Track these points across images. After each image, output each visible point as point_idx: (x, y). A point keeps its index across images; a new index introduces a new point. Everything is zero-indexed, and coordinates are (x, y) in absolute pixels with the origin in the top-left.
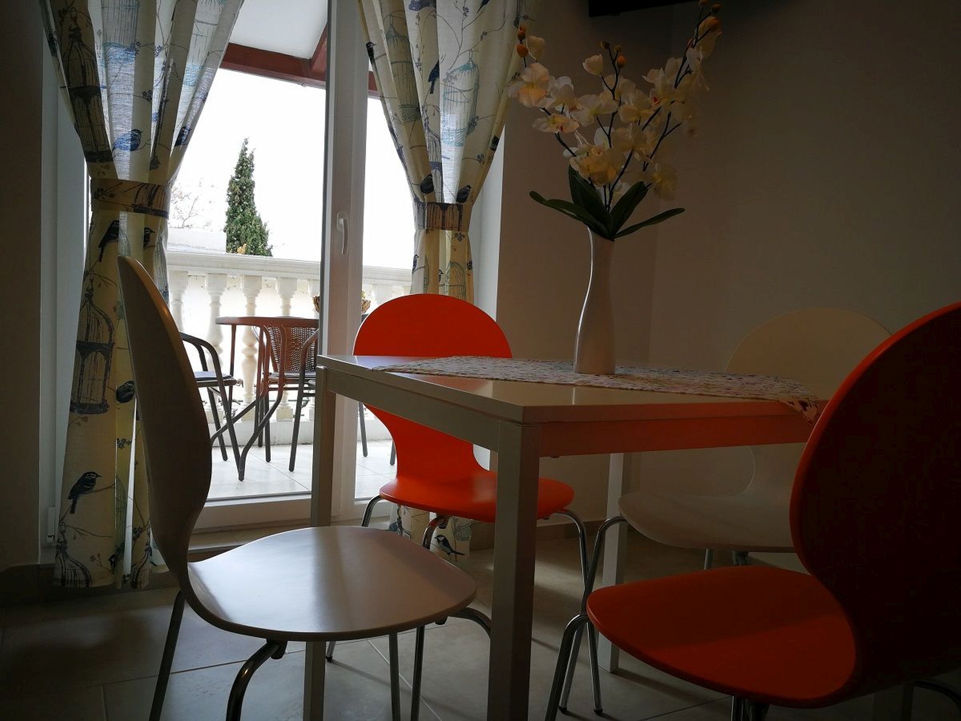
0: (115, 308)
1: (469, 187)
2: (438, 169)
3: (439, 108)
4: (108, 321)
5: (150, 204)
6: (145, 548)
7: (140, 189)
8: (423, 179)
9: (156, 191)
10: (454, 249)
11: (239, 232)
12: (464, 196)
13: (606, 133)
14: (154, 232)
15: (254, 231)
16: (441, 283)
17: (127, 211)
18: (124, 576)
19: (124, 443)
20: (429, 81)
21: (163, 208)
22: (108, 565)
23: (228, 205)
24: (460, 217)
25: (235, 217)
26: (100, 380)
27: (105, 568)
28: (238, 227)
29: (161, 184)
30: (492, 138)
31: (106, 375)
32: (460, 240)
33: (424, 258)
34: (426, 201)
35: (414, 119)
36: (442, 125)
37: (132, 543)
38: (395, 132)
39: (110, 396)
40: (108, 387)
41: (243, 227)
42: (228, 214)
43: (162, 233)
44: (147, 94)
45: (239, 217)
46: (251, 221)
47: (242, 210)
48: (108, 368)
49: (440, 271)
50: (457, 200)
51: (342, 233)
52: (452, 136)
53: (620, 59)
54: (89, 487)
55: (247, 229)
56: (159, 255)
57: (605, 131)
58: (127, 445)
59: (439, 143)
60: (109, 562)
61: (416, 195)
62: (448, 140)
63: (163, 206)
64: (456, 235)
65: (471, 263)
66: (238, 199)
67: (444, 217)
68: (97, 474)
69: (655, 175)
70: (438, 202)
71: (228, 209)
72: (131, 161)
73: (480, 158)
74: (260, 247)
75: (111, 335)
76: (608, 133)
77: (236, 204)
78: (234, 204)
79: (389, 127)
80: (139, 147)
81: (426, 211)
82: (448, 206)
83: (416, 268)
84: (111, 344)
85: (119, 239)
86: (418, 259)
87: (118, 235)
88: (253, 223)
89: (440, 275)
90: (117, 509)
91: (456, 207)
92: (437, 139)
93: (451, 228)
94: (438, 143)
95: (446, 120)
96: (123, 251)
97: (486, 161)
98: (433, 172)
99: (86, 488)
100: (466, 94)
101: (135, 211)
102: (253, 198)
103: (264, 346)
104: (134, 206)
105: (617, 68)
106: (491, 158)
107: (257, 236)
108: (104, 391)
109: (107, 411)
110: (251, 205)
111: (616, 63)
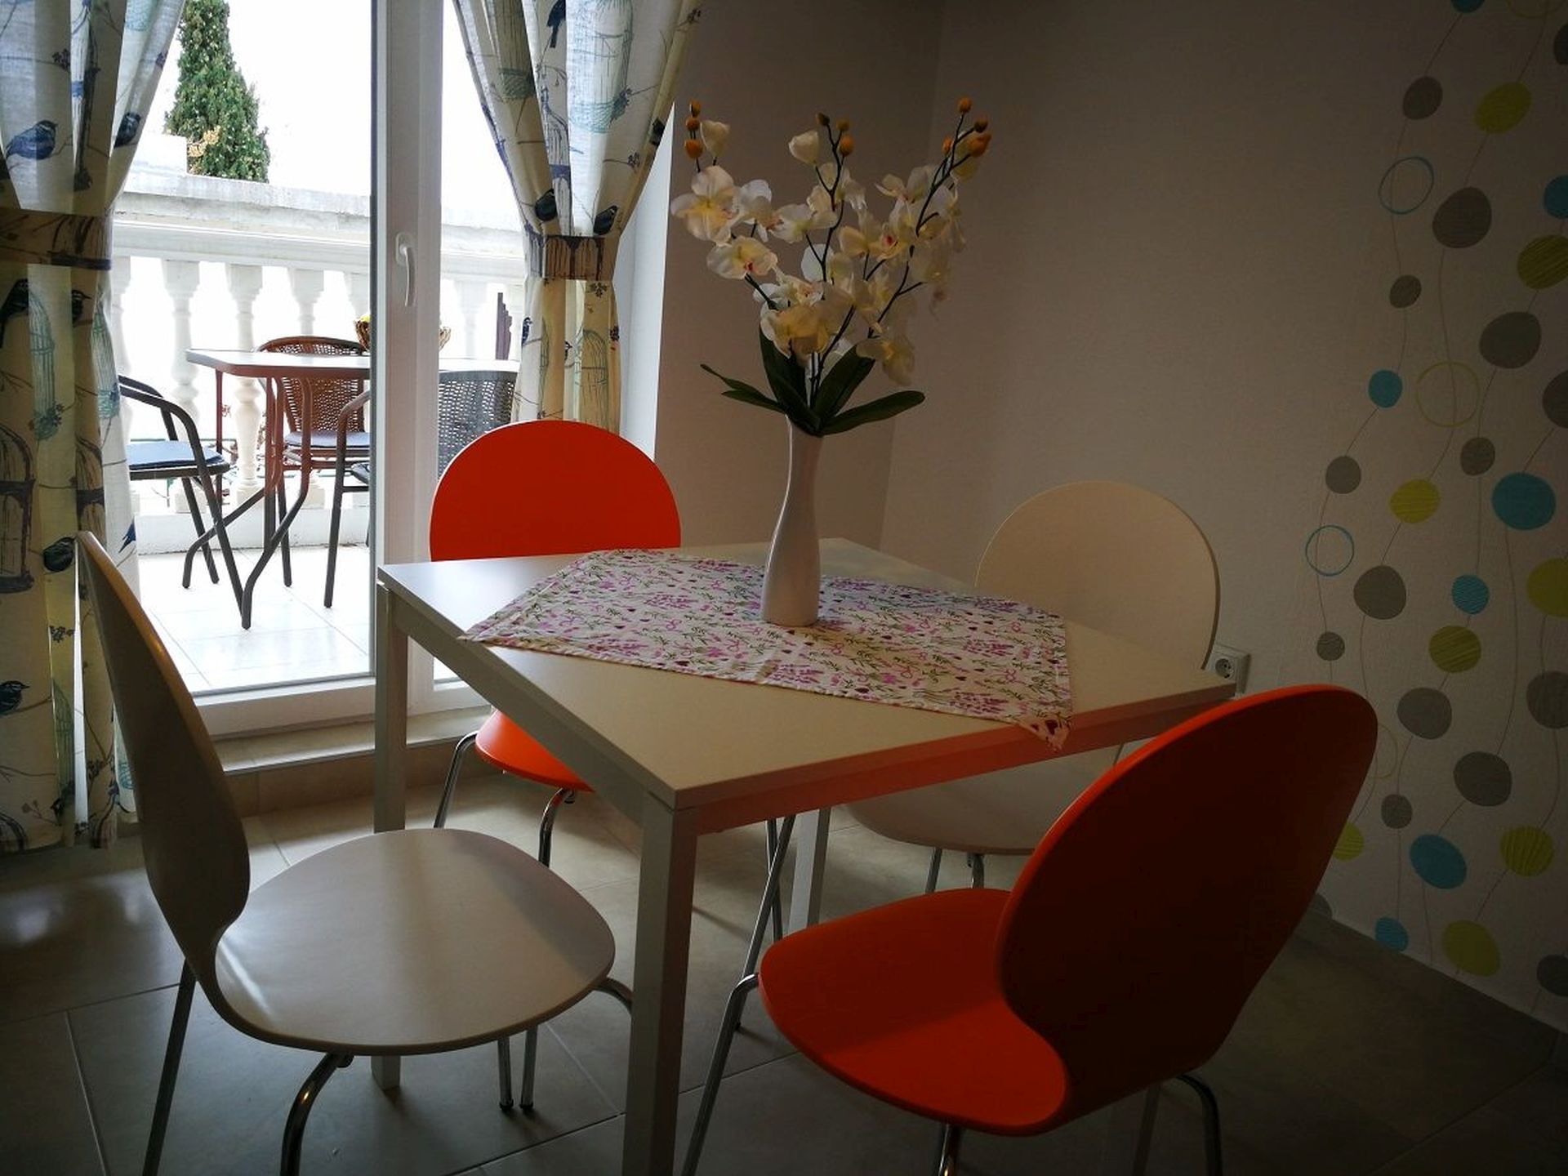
0: (31, 425)
1: (615, 208)
2: (564, 177)
3: (565, 73)
4: (22, 446)
5: (79, 249)
6: (109, 789)
7: (62, 223)
8: (538, 199)
9: (88, 226)
10: (589, 309)
11: (204, 100)
12: (607, 224)
13: (818, 259)
14: (89, 298)
15: (233, 99)
16: (567, 363)
17: (41, 263)
18: (77, 825)
19: (63, 633)
20: (549, 24)
21: (101, 255)
22: (50, 815)
23: (181, 47)
24: (600, 258)
25: (196, 72)
26: (16, 539)
27: (47, 820)
28: (203, 92)
29: (94, 215)
30: (653, 120)
31: (24, 532)
32: (599, 294)
33: (541, 323)
34: (544, 231)
35: (523, 96)
36: (570, 94)
37: (88, 783)
38: (493, 114)
39: (34, 563)
40: (29, 550)
41: (211, 90)
42: (182, 63)
43: (103, 296)
44: (60, 56)
45: (204, 72)
46: (225, 80)
47: (207, 59)
48: (27, 521)
49: (567, 343)
50: (595, 230)
51: (406, 268)
52: (588, 113)
53: (845, 141)
54: (11, 704)
55: (218, 95)
56: (100, 334)
57: (817, 256)
58: (67, 636)
59: (565, 132)
60: (53, 811)
61: (527, 221)
62: (581, 121)
63: (101, 251)
64: (593, 287)
65: (616, 329)
66: (200, 36)
67: (573, 259)
68: (22, 685)
69: (886, 345)
70: (563, 234)
71: (182, 55)
72: (40, 176)
73: (633, 161)
74: (245, 130)
75: (28, 467)
76: (821, 259)
77: (197, 47)
78: (192, 45)
79: (482, 104)
80: (53, 152)
81: (544, 249)
82: (580, 241)
83: (528, 340)
84: (30, 482)
85: (30, 310)
86: (531, 326)
87: (27, 303)
88: (229, 85)
89: (566, 351)
90: (57, 731)
91: (593, 243)
92: (562, 127)
93: (585, 277)
94: (563, 133)
95: (577, 85)
96: (39, 328)
97: (642, 163)
98: (555, 182)
99: (5, 706)
100: (610, 41)
101: (56, 262)
102: (227, 36)
103: (274, 399)
104: (52, 254)
105: (840, 157)
106: (651, 158)
107: (239, 109)
108: (23, 557)
109: (30, 587)
110: (224, 50)
111: (838, 147)
